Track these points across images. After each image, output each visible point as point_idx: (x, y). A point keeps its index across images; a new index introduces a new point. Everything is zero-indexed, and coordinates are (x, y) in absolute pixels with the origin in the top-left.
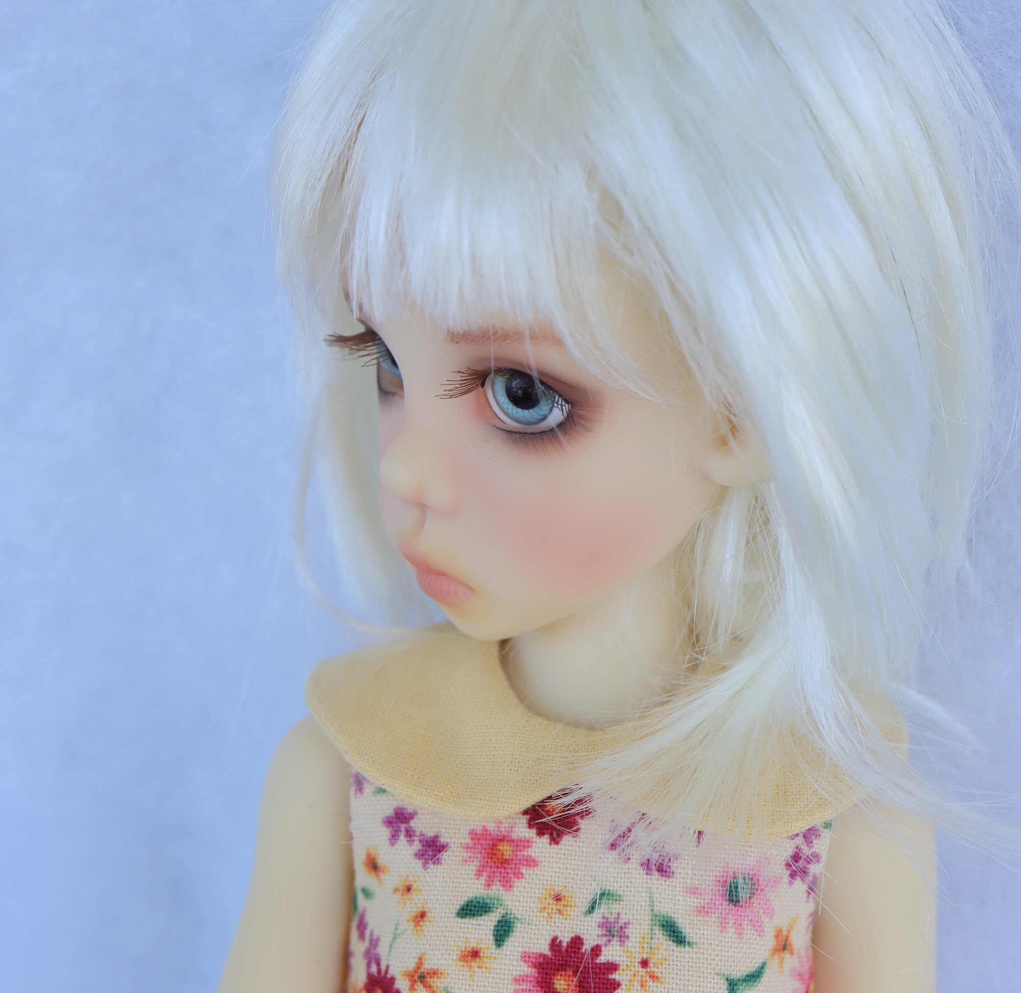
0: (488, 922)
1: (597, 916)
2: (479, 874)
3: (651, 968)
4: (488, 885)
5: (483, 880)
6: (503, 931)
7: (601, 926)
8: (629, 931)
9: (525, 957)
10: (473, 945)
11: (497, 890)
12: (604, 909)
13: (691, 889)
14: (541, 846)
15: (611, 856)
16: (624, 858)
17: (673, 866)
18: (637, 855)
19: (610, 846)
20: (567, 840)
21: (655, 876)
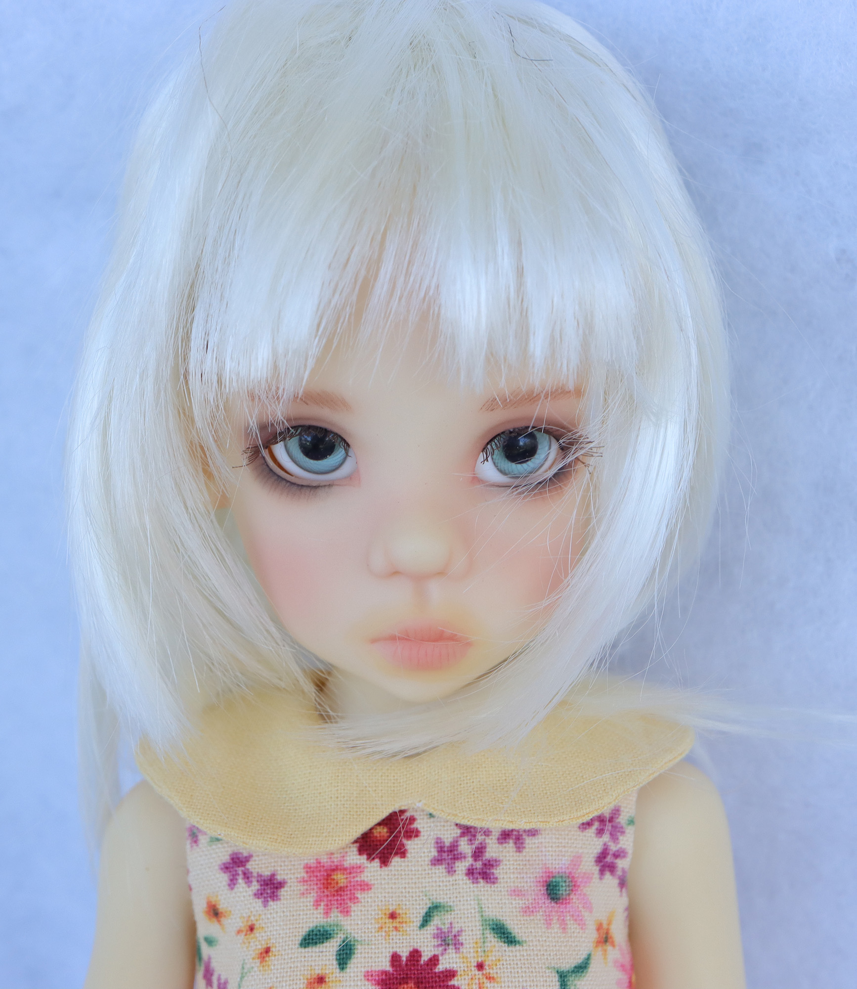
0: (331, 948)
1: (431, 929)
2: (317, 904)
3: (487, 970)
4: (327, 913)
5: (321, 909)
6: (345, 954)
7: (436, 937)
8: (462, 939)
9: (368, 976)
10: (318, 971)
11: (335, 916)
12: (436, 921)
13: (517, 893)
14: (372, 870)
15: (441, 869)
16: (451, 871)
17: (497, 872)
18: (461, 867)
19: (436, 862)
20: (396, 861)
21: (482, 883)
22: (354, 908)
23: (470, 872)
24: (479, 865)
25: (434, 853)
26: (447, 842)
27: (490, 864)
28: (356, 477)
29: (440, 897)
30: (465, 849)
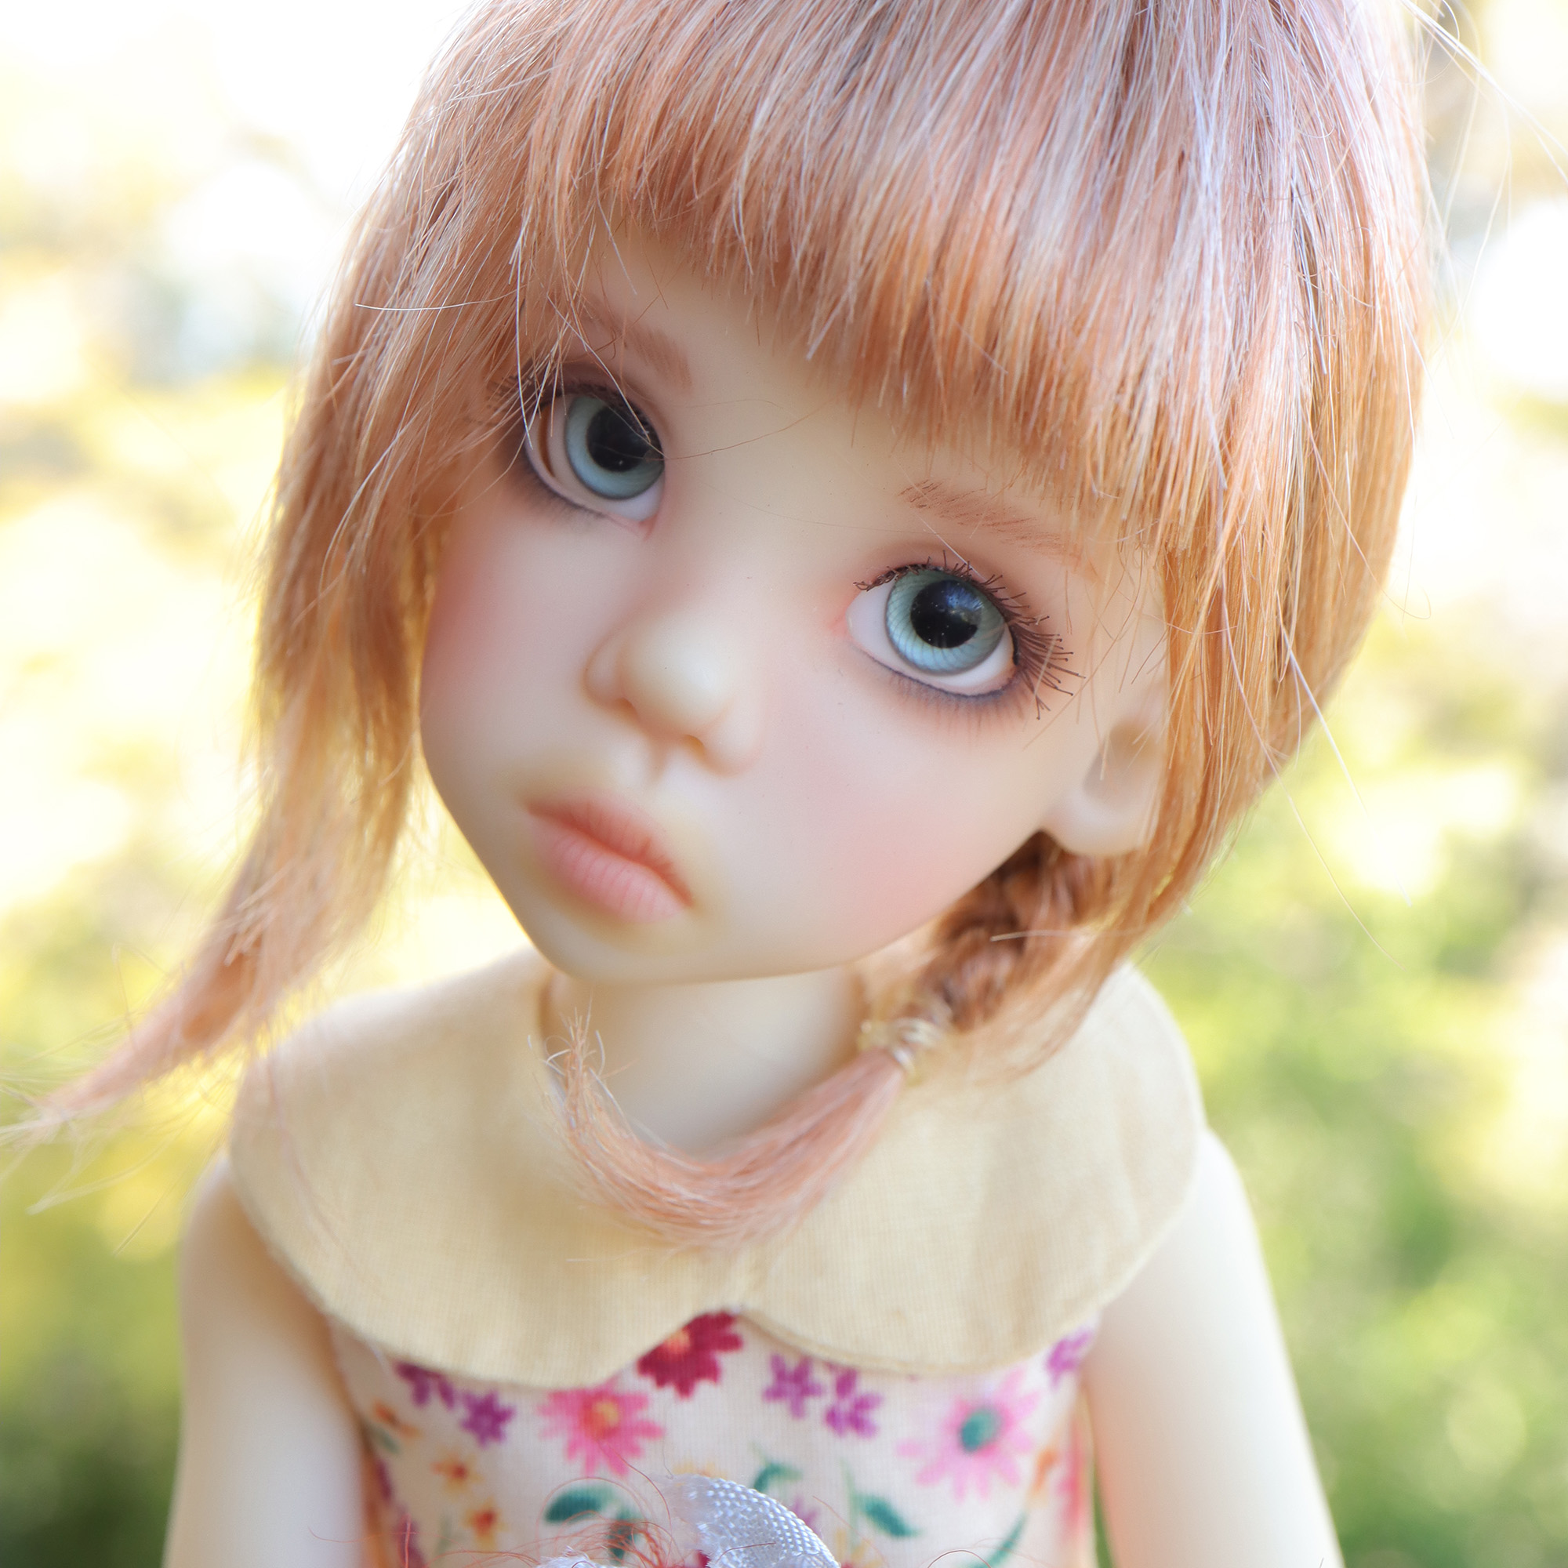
5: (580, 1461)
6: (621, 1537)
13: (908, 1449)
15: (779, 1410)
16: (797, 1411)
17: (878, 1416)
18: (817, 1406)
19: (774, 1394)
20: (704, 1389)
21: (851, 1436)
23: (833, 1420)
24: (846, 1406)
25: (767, 1379)
26: (791, 1363)
27: (864, 1404)
28: (649, 523)
29: (782, 1454)
30: (823, 1378)
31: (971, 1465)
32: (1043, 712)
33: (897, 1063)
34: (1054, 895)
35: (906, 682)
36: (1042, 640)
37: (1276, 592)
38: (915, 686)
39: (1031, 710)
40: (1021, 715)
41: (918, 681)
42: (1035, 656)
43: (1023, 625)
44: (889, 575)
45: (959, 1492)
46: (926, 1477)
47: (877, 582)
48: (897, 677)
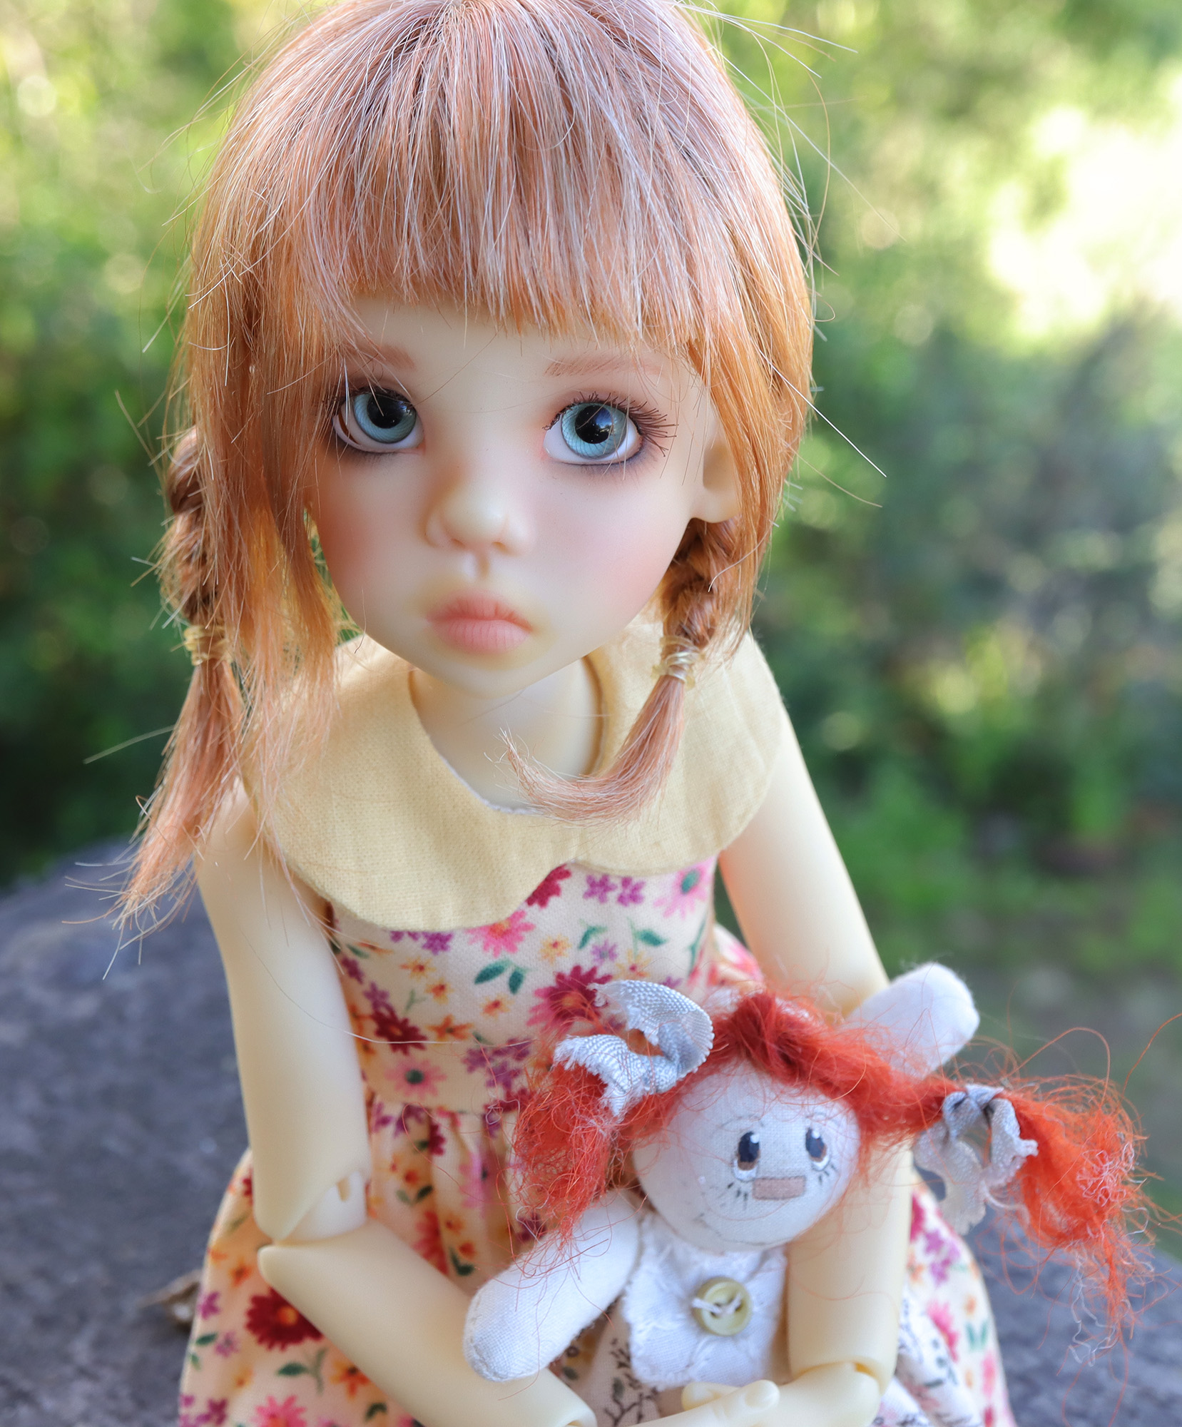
0: (502, 981)
1: (589, 947)
2: (486, 947)
3: (638, 970)
4: (496, 953)
5: (491, 951)
6: (515, 982)
7: (594, 953)
8: (617, 951)
9: (538, 993)
10: (493, 999)
11: (505, 955)
12: (593, 941)
13: (659, 903)
14: (534, 912)
15: (593, 901)
16: (603, 900)
17: (644, 892)
18: (612, 896)
19: (589, 894)
20: (553, 901)
21: (632, 905)
22: (520, 946)
23: (621, 899)
24: (628, 891)
25: (586, 888)
26: (598, 878)
27: (637, 888)
28: (421, 446)
29: (595, 922)
30: (616, 881)
31: (687, 898)
32: (666, 452)
33: (677, 679)
34: (714, 552)
35: (590, 467)
36: (649, 415)
37: (749, 339)
38: (595, 468)
39: (659, 455)
40: (655, 460)
41: (595, 465)
42: (649, 425)
43: (636, 412)
44: (557, 416)
45: (683, 914)
46: (667, 913)
47: (553, 423)
48: (584, 468)
